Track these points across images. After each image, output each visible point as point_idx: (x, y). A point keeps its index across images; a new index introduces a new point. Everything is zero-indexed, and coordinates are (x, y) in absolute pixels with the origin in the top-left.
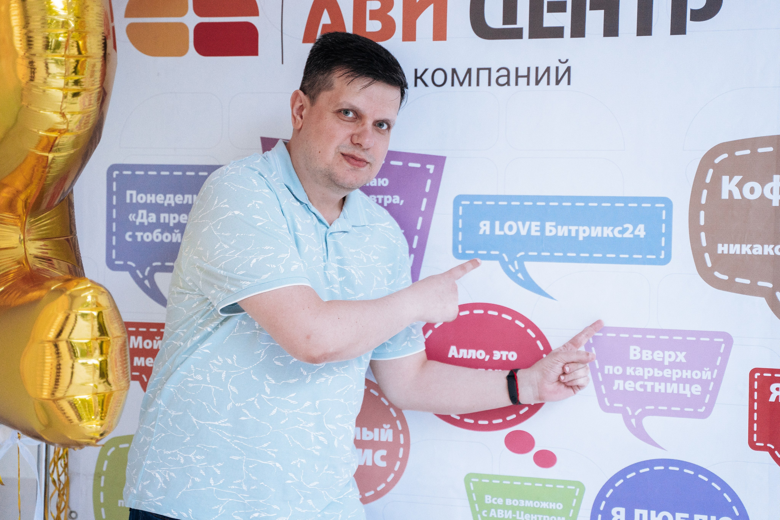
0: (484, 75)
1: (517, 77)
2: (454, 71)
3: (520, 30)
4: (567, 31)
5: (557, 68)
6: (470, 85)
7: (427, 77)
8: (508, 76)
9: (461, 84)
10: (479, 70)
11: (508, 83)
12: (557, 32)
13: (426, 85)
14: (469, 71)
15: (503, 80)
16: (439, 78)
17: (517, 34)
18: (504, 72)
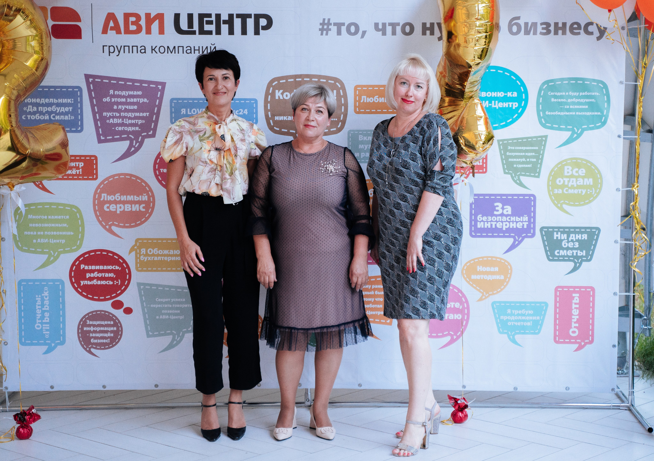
0: (181, 49)
1: (195, 50)
2: (168, 47)
3: (195, 31)
4: (214, 32)
5: (211, 47)
6: (175, 53)
7: (157, 49)
8: (191, 49)
9: (171, 53)
10: (178, 47)
11: (191, 53)
12: (210, 33)
13: (157, 53)
14: (174, 47)
15: (189, 51)
16: (162, 50)
17: (194, 33)
18: (189, 48)
